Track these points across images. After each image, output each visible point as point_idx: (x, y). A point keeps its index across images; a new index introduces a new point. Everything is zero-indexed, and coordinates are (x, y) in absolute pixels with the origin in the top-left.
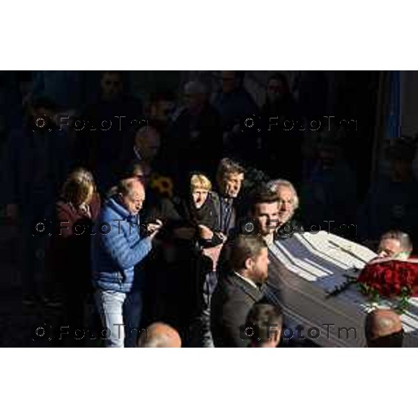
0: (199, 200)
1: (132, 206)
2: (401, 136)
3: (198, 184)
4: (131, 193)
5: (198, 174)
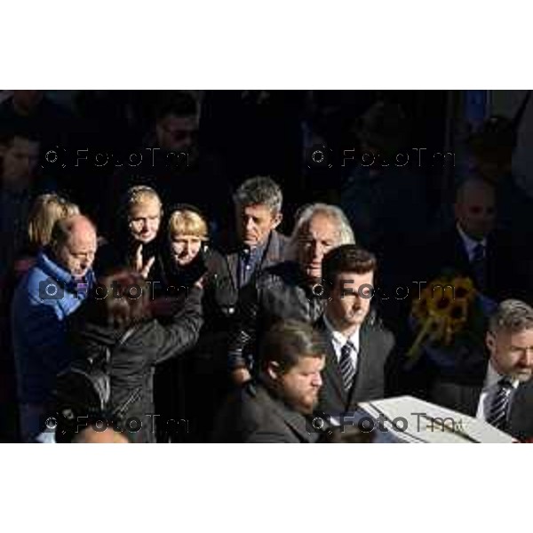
0: (184, 253)
1: (75, 263)
2: (492, 117)
3: (181, 227)
4: (70, 241)
5: (182, 210)
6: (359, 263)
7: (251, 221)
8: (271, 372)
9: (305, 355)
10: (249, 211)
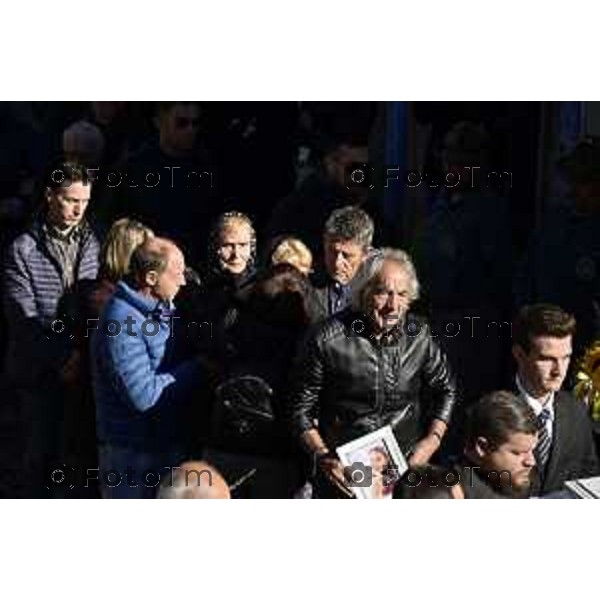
6: (558, 326)
7: (340, 256)
8: (479, 449)
9: (518, 431)
10: (338, 246)
